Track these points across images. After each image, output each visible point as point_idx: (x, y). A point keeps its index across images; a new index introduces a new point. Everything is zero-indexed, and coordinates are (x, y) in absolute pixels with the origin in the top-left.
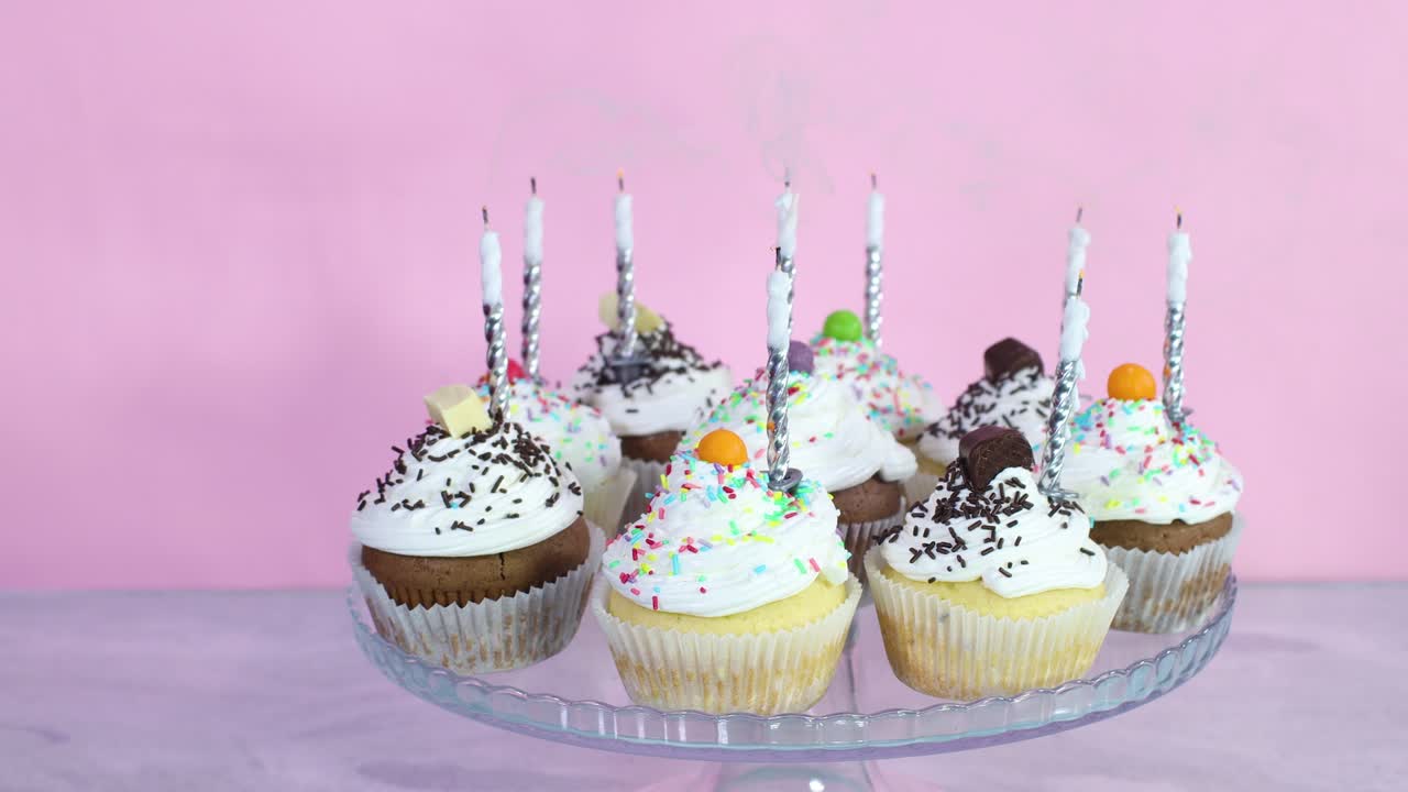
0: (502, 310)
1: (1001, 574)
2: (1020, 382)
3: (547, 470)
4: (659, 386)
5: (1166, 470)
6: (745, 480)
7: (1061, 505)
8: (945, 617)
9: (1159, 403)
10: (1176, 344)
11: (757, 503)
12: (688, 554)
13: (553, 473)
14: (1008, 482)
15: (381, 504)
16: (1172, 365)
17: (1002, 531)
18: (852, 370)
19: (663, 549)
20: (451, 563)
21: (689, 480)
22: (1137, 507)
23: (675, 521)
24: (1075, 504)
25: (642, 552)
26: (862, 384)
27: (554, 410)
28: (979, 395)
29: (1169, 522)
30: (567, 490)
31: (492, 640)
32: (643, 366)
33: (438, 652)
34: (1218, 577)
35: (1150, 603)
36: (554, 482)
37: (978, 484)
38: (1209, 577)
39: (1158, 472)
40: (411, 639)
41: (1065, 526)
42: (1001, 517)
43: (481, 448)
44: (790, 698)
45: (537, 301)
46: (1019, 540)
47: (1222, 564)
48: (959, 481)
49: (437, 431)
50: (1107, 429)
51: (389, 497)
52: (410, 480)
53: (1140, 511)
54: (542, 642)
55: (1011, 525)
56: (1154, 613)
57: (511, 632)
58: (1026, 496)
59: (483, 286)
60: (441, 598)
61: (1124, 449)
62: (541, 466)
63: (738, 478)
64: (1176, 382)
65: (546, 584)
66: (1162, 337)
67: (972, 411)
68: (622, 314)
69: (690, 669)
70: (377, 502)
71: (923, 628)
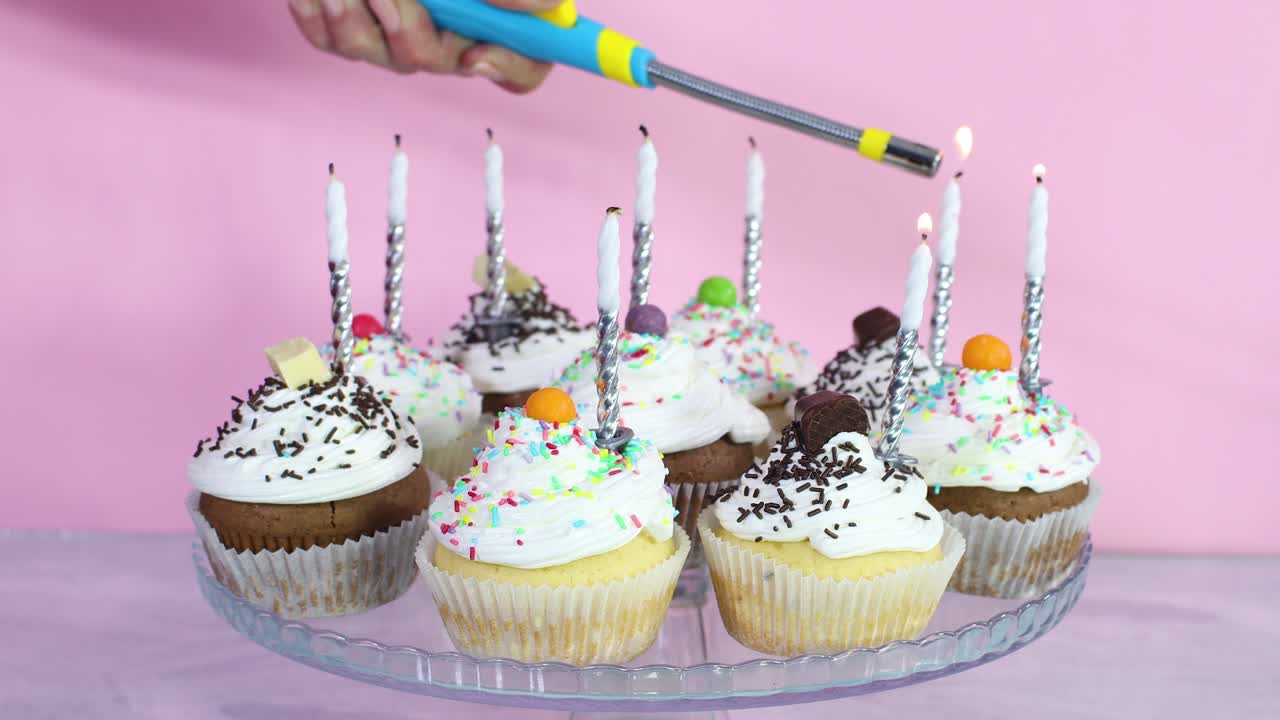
0: (347, 267)
1: (826, 536)
2: (887, 349)
3: (385, 423)
4: (527, 346)
5: (1016, 440)
6: (571, 437)
7: (899, 469)
8: (770, 576)
9: (1014, 374)
10: (1034, 316)
11: (581, 460)
12: (508, 507)
13: (391, 426)
14: (841, 446)
15: (215, 452)
16: (1030, 336)
17: (830, 493)
18: (724, 335)
19: (483, 502)
20: (281, 510)
21: (515, 435)
22: (984, 474)
23: (498, 474)
24: (915, 470)
25: (464, 504)
26: (733, 349)
27: (412, 366)
28: (845, 362)
29: (1017, 490)
30: (405, 443)
31: (324, 586)
32: (512, 326)
33: (270, 596)
34: (1069, 546)
35: (996, 569)
36: (391, 434)
37: (811, 448)
38: (1059, 545)
39: (1007, 440)
40: (241, 583)
41: (898, 490)
42: (832, 480)
43: (316, 400)
44: (609, 649)
45: (401, 260)
46: (846, 503)
47: (1073, 533)
48: (792, 444)
49: (275, 383)
50: (959, 399)
51: (225, 445)
52: (244, 430)
53: (986, 478)
54: (376, 589)
55: (840, 488)
56: (1001, 578)
57: (342, 578)
58: (859, 460)
59: (329, 242)
60: (271, 543)
61: (975, 416)
62: (380, 418)
63: (562, 435)
64: (1034, 353)
65: (377, 533)
66: (1020, 309)
67: (837, 377)
68: (491, 275)
69: (507, 619)
70: (212, 449)
71: (750, 584)
